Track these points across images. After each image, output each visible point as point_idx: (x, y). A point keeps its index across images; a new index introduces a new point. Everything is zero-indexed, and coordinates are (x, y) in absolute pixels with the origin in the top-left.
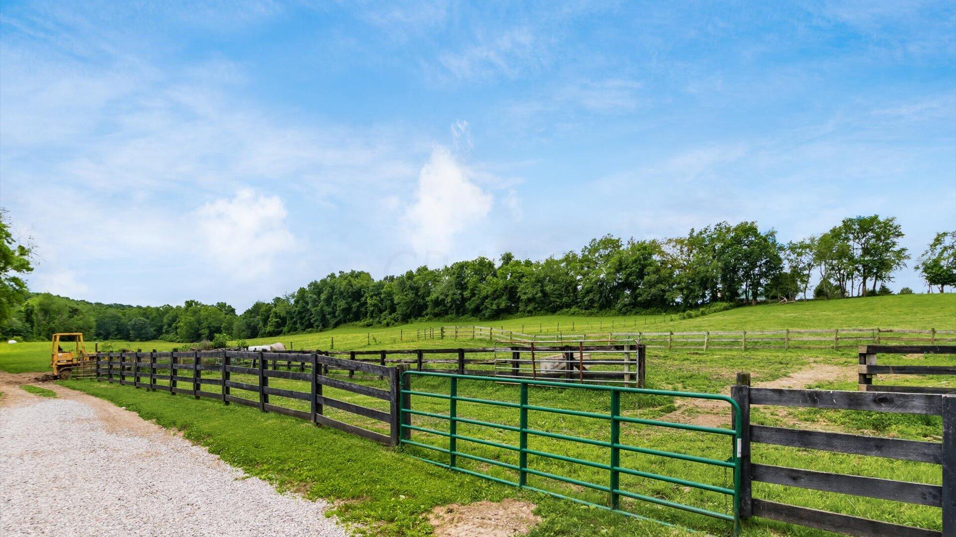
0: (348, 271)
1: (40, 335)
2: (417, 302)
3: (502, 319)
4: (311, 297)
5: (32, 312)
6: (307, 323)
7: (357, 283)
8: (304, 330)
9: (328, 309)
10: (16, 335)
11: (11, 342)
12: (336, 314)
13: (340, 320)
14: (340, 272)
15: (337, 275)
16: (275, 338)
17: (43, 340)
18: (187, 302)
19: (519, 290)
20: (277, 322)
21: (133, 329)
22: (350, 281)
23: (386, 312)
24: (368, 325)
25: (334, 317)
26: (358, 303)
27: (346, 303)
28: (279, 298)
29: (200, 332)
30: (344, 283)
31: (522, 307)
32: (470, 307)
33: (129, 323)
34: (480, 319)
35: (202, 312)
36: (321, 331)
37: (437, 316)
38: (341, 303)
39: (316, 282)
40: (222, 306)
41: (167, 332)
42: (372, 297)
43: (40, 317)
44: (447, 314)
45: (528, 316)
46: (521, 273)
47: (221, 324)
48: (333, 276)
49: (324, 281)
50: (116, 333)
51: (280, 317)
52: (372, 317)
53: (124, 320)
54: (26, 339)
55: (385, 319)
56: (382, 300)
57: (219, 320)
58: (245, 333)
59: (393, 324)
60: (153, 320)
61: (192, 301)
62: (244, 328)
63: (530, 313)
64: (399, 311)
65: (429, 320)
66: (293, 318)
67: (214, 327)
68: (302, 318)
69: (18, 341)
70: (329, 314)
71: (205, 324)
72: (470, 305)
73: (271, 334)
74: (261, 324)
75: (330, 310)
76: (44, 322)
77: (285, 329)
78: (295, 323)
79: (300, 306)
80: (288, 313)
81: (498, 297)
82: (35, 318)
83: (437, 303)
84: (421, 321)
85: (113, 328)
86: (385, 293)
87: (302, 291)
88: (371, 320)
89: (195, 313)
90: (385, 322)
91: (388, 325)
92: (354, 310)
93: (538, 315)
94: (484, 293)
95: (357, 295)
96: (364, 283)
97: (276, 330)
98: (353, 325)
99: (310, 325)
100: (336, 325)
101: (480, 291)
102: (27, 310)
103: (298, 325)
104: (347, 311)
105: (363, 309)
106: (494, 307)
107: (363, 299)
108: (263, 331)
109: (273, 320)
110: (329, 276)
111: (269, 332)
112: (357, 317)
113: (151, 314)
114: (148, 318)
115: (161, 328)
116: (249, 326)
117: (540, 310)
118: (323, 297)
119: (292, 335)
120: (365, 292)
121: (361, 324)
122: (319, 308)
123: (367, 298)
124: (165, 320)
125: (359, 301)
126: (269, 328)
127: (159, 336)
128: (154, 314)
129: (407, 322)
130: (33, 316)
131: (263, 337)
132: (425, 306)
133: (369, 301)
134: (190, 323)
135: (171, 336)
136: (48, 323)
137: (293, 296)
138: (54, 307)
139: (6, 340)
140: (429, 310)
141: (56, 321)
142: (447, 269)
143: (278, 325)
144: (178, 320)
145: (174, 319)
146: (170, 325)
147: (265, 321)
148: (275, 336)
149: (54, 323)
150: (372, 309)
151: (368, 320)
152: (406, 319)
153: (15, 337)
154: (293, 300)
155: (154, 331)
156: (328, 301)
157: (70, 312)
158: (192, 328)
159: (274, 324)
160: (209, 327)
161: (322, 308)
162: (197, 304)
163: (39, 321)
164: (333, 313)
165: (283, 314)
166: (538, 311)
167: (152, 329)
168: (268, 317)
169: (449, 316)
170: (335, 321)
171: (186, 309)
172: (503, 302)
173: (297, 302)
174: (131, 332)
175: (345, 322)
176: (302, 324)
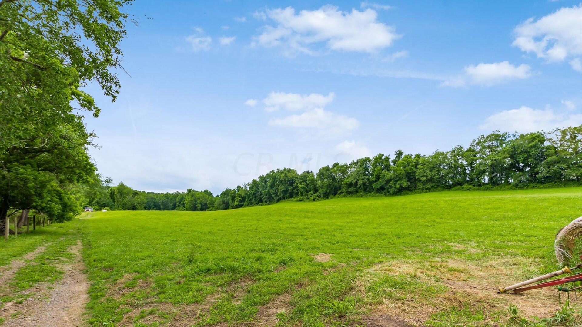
0: (282, 169)
1: (118, 207)
2: (334, 185)
3: (404, 195)
4: (261, 184)
5: (114, 193)
6: (259, 200)
7: (290, 175)
8: (257, 204)
9: (272, 191)
10: (107, 207)
11: (104, 210)
12: (278, 194)
13: (281, 197)
14: (277, 169)
15: (276, 171)
16: (239, 209)
17: (120, 210)
18: (188, 190)
19: (417, 174)
20: (240, 199)
21: (162, 205)
22: (286, 174)
23: (311, 192)
24: (301, 200)
25: (277, 195)
26: (292, 187)
27: (285, 187)
28: (240, 186)
29: (196, 206)
30: (282, 175)
31: (420, 185)
32: (376, 187)
33: (160, 201)
34: (386, 195)
35: (196, 195)
36: (269, 204)
37: (350, 193)
38: (281, 187)
39: (263, 176)
40: (206, 192)
41: (179, 206)
42: (301, 183)
43: (118, 197)
44: (357, 192)
45: (427, 192)
46: (416, 162)
47: (207, 201)
48: (273, 172)
49: (268, 175)
50: (154, 206)
51: (242, 197)
52: (302, 195)
53: (157, 200)
54: (111, 209)
55: (311, 196)
56: (307, 185)
57: (206, 199)
58: (222, 206)
59: (318, 199)
60: (171, 200)
61: (191, 189)
62: (221, 203)
63: (429, 190)
64: (321, 191)
65: (345, 196)
66: (249, 197)
67: (203, 203)
68: (255, 197)
69: (107, 210)
70: (274, 194)
71: (198, 201)
72: (376, 185)
73: (237, 207)
74: (230, 201)
75: (274, 192)
76: (120, 200)
77: (245, 203)
78: (251, 200)
79: (254, 190)
80: (246, 194)
81: (400, 179)
82: (116, 197)
83: (350, 185)
84: (338, 197)
85: (152, 204)
86: (310, 180)
87: (254, 181)
88: (302, 197)
89: (193, 196)
90: (312, 198)
91: (314, 200)
92: (290, 191)
93: (436, 191)
94: (388, 177)
95: (291, 182)
96: (293, 175)
97: (240, 204)
98: (290, 200)
99: (261, 201)
100: (278, 201)
101: (384, 176)
102: (111, 192)
103: (253, 201)
104: (285, 192)
105: (295, 191)
106: (398, 186)
107: (295, 184)
108: (232, 205)
109: (238, 198)
110: (271, 172)
111: (236, 206)
112: (291, 196)
113: (170, 197)
114: (168, 199)
115: (175, 204)
116: (224, 202)
117: (437, 188)
118: (269, 184)
119: (250, 207)
120: (295, 180)
121: (295, 199)
122: (267, 190)
123: (297, 184)
124: (177, 200)
125: (292, 186)
126: (236, 203)
127: (175, 208)
128: (172, 197)
129: (328, 198)
130: (114, 196)
131: (232, 208)
132: (340, 188)
133: (299, 185)
134: (191, 201)
135: (181, 208)
136: (123, 200)
137: (249, 185)
138: (125, 191)
139: (101, 210)
140: (344, 190)
141: (126, 199)
142: (354, 163)
143: (241, 201)
144: (184, 200)
145: (182, 199)
146: (180, 203)
147: (233, 199)
148: (239, 208)
149: (125, 200)
150: (302, 190)
151: (299, 198)
152: (326, 196)
153: (106, 208)
154: (249, 187)
155: (172, 205)
156: (272, 186)
157: (133, 194)
158: (192, 204)
159: (239, 200)
160: (201, 203)
161: (268, 190)
162: (193, 191)
163: (118, 199)
164: (276, 194)
165: (243, 194)
166: (435, 188)
167: (171, 205)
168: (235, 197)
169: (360, 193)
170: (278, 198)
171: (188, 194)
172: (405, 183)
173: (252, 188)
174: (161, 206)
175: (284, 198)
176: (256, 200)
